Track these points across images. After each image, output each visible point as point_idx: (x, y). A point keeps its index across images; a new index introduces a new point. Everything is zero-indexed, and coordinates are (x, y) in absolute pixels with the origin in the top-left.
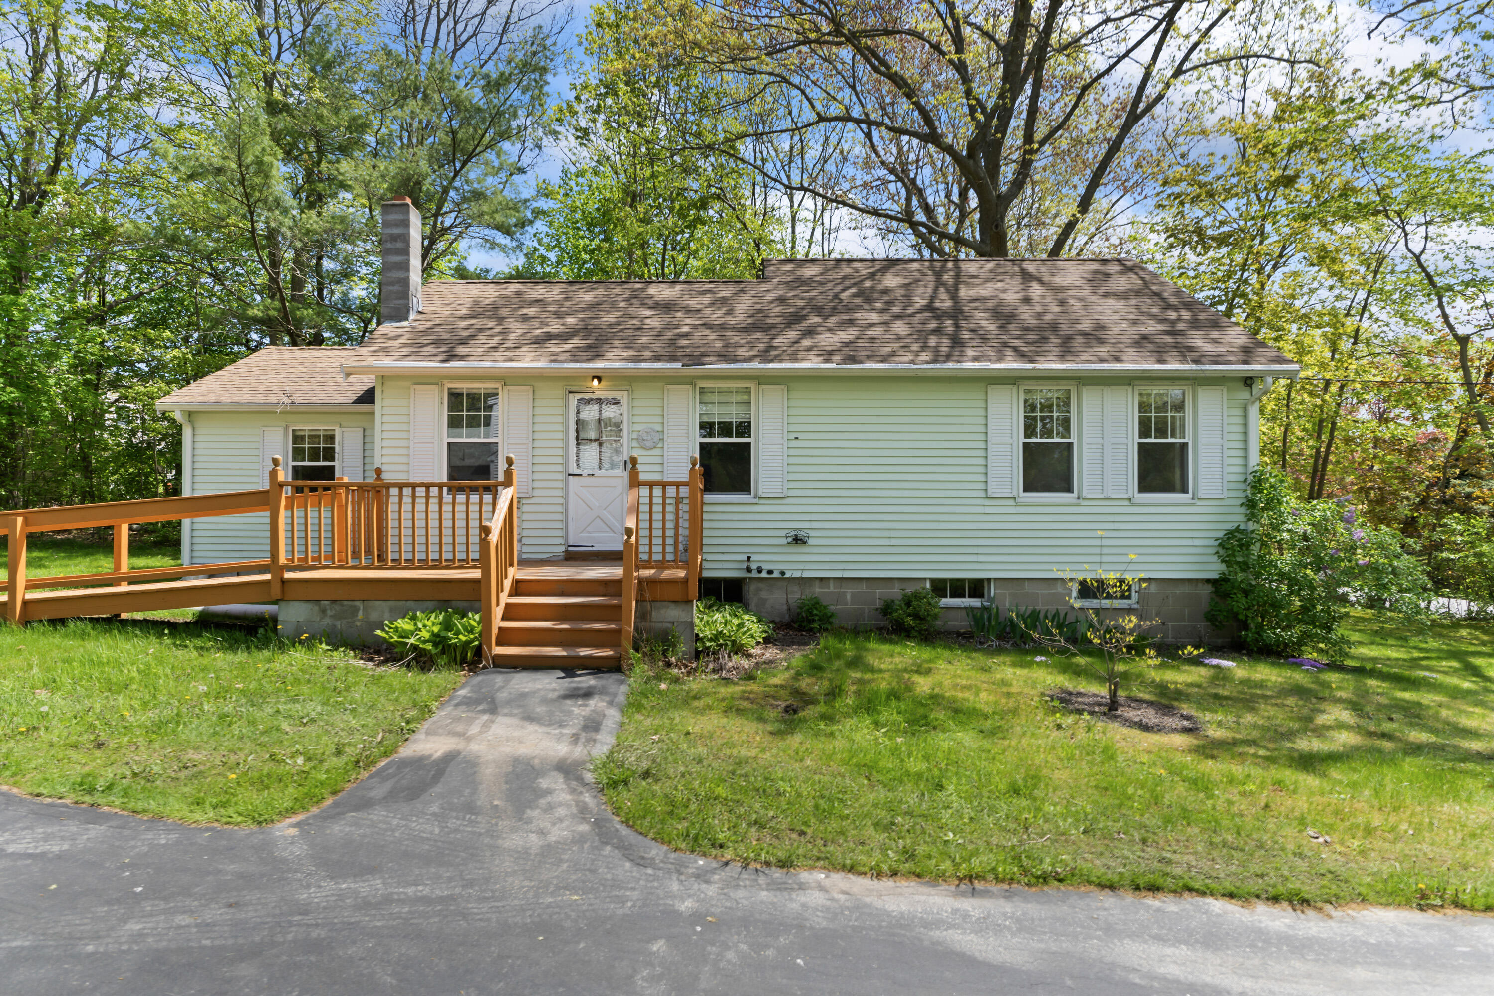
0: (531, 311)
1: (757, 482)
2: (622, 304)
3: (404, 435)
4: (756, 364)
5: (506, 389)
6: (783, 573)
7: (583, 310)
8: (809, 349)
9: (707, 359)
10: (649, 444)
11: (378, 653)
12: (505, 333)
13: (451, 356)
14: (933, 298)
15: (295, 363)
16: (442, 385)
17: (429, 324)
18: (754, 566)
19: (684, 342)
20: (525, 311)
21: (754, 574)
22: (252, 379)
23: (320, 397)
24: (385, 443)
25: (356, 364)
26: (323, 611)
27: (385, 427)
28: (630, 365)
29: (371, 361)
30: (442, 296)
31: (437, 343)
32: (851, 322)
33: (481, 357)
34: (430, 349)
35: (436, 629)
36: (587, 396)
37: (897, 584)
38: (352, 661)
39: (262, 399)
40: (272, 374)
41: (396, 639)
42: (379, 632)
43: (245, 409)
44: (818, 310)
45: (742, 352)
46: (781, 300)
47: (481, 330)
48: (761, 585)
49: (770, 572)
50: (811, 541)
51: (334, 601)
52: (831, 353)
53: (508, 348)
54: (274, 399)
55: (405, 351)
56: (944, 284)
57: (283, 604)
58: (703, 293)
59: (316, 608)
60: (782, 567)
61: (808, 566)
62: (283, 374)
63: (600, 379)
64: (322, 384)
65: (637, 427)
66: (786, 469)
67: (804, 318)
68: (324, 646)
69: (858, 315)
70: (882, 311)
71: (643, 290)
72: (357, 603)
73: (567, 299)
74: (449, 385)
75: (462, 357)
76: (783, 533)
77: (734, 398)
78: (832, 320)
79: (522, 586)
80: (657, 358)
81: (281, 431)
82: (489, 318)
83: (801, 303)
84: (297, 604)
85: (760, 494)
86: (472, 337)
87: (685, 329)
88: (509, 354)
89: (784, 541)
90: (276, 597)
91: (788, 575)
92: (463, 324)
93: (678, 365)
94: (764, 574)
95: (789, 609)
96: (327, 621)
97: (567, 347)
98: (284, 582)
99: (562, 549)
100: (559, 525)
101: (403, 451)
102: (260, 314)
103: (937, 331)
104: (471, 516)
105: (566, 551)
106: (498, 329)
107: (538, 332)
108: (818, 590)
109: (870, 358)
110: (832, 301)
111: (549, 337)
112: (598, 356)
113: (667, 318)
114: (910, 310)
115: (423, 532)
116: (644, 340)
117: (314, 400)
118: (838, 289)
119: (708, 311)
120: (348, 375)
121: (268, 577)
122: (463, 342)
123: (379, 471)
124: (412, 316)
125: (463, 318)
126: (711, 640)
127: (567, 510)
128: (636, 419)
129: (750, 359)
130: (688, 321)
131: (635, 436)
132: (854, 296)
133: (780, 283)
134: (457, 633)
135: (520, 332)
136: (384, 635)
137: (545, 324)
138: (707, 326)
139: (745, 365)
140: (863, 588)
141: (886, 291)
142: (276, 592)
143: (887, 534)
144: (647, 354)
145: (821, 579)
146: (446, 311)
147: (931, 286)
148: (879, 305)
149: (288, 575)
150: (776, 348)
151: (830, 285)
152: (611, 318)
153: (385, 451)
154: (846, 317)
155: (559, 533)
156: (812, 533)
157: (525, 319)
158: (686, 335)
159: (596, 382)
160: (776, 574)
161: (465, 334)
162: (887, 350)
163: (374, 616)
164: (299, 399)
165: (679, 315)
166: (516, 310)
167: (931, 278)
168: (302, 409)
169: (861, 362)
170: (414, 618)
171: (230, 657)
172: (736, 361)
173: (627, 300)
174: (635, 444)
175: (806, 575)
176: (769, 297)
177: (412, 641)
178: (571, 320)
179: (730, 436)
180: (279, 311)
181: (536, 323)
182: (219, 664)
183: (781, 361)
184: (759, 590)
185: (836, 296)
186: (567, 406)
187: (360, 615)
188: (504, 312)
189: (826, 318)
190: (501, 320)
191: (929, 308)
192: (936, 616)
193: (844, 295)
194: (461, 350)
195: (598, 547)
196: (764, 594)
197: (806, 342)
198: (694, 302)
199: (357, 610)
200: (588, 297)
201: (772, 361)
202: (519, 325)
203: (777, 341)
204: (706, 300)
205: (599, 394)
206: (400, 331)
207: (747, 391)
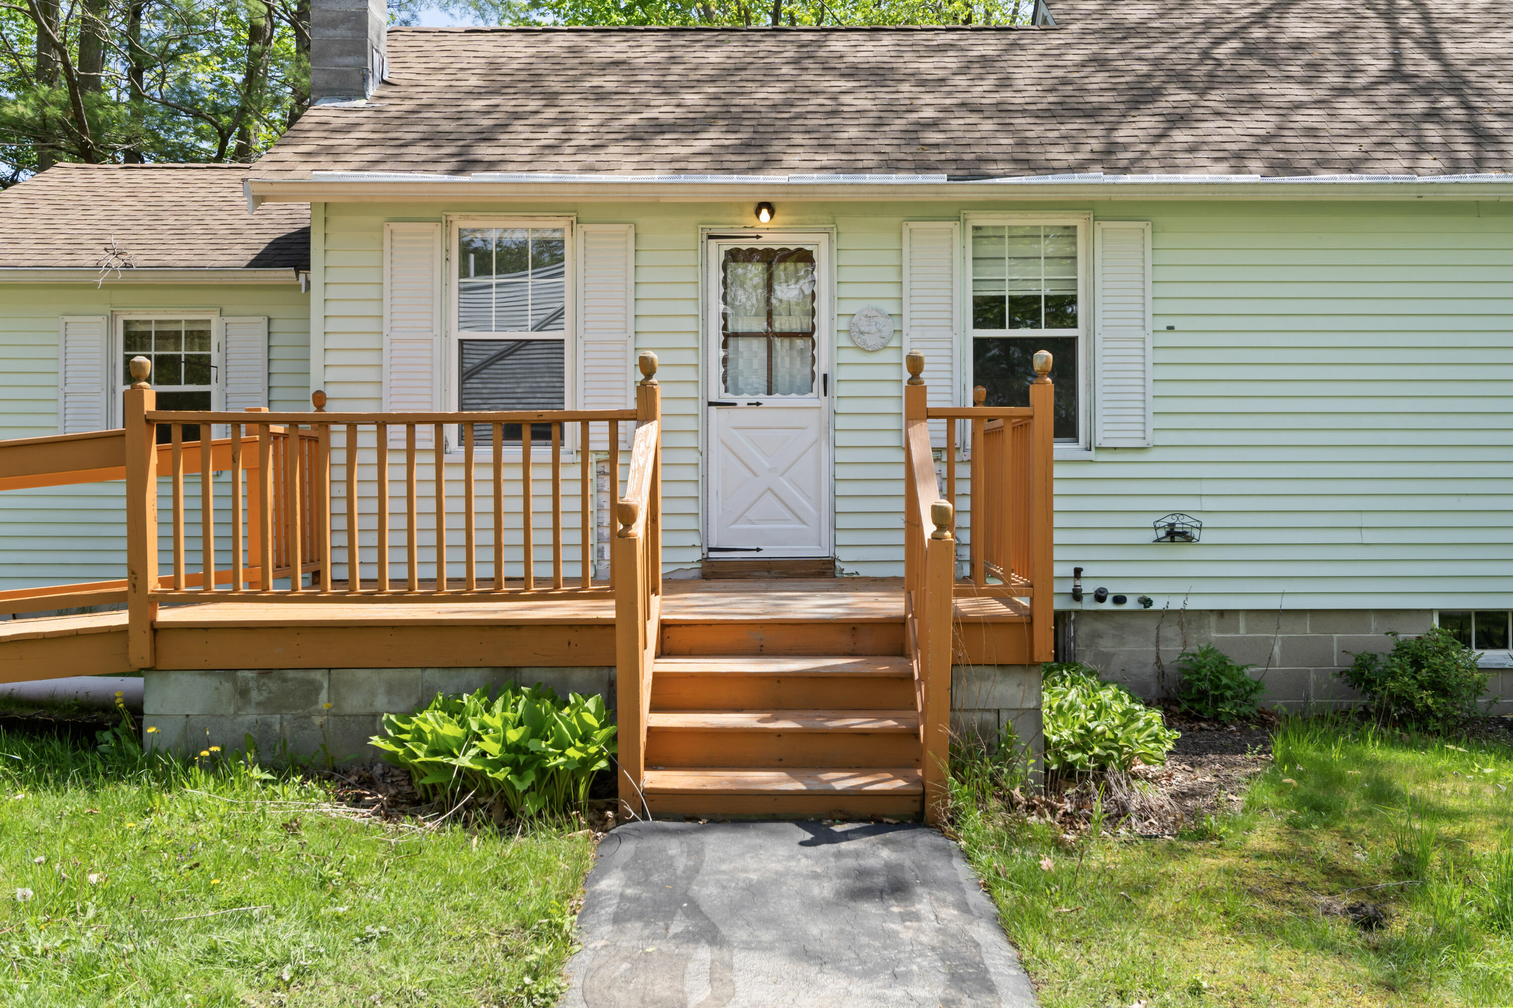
0: (609, 82)
1: (1092, 417)
2: (785, 70)
3: (371, 324)
4: (1096, 176)
5: (580, 229)
6: (1147, 602)
7: (712, 80)
8: (1192, 149)
9: (992, 168)
10: (872, 341)
11: (368, 783)
12: (565, 120)
13: (466, 165)
14: (1397, 57)
15: (120, 193)
16: (449, 223)
17: (408, 105)
18: (1089, 587)
19: (934, 137)
20: (596, 81)
21: (1089, 604)
22: (37, 224)
23: (179, 256)
24: (332, 342)
25: (276, 177)
26: (243, 693)
27: (333, 309)
28: (842, 178)
29: (303, 172)
30: (423, 55)
31: (432, 138)
32: (1255, 101)
33: (530, 164)
34: (421, 151)
35: (513, 735)
36: (744, 244)
37: (1373, 623)
38: (326, 807)
39: (64, 260)
40: (77, 214)
41: (422, 757)
42: (376, 741)
43: (30, 278)
44: (1183, 80)
45: (1059, 154)
46: (1099, 62)
47: (516, 116)
48: (1100, 626)
49: (1119, 599)
50: (1206, 537)
51: (265, 672)
52: (1239, 156)
53: (581, 149)
54: (87, 260)
55: (371, 153)
56: (1406, 33)
57: (155, 678)
58: (942, 49)
59: (227, 686)
60: (1144, 589)
61: (1197, 587)
62: (98, 213)
63: (771, 208)
64: (180, 232)
65: (847, 307)
66: (1153, 389)
67: (1157, 93)
68: (256, 773)
69: (1261, 88)
70: (1305, 82)
71: (820, 44)
72: (317, 675)
73: (673, 60)
74: (461, 223)
75: (491, 166)
76: (1149, 521)
77: (1045, 248)
78: (1216, 98)
79: (675, 635)
80: (890, 166)
81: (101, 323)
82: (528, 94)
83: (1143, 68)
84: (184, 678)
85: (1099, 441)
86: (503, 127)
87: (929, 113)
88: (588, 159)
89: (1151, 536)
90: (138, 664)
91: (1158, 604)
92: (478, 104)
93: (940, 178)
94: (1108, 605)
95: (1162, 675)
96: (251, 716)
97: (701, 145)
98: (157, 630)
99: (697, 555)
100: (691, 507)
101: (370, 358)
102: (29, 113)
103: (1433, 115)
104: (506, 489)
105: (705, 560)
106: (551, 113)
107: (632, 119)
108: (1214, 635)
109: (1323, 164)
110: (1201, 62)
111: (658, 128)
112: (767, 163)
113: (884, 95)
114: (1361, 80)
115: (403, 523)
116: (853, 132)
117: (169, 260)
118: (1203, 42)
119: (961, 81)
120: (259, 199)
121: (120, 618)
122: (486, 137)
123: (320, 399)
124: (373, 89)
125: (471, 94)
126: (1073, 748)
127: (705, 477)
128: (845, 291)
129: (1081, 167)
130: (928, 98)
131: (843, 324)
132: (1241, 54)
133: (1084, 32)
134: (561, 745)
135: (596, 119)
136: (390, 747)
137: (638, 105)
138: (967, 106)
139: (1076, 178)
140: (1305, 630)
141: (1298, 46)
142: (140, 651)
143: (1356, 520)
144: (868, 158)
145: (1221, 613)
146: (439, 82)
147: (1384, 39)
148: (1295, 70)
149: (165, 615)
150: (1125, 147)
151: (1186, 36)
152: (772, 93)
153: (331, 359)
154: (1242, 92)
155: (690, 523)
156: (1207, 521)
157: (600, 95)
158: (933, 124)
159: (765, 214)
160: (1131, 604)
161: (486, 122)
162: (1350, 151)
163: (354, 703)
164: (139, 261)
165: (905, 87)
166: (577, 79)
167: (1375, 23)
168: (147, 278)
169: (1309, 173)
170: (454, 710)
171: (49, 800)
172: (1055, 171)
173: (795, 62)
174: (844, 341)
175: (1194, 604)
176: (1074, 56)
177: (464, 761)
178: (692, 99)
179: (1036, 325)
180: (64, 108)
181: (625, 102)
182: (32, 818)
183: (1145, 170)
184: (1095, 636)
185: (1205, 54)
186: (705, 264)
187: (324, 701)
188: (554, 83)
189: (1202, 93)
190: (551, 98)
191: (1396, 73)
192: (1478, 689)
193: (1221, 52)
194: (484, 151)
195: (770, 552)
196: (1106, 645)
197: (1181, 136)
198: (927, 65)
199: (314, 690)
200: (715, 56)
201: (1126, 170)
202: (591, 106)
203: (1122, 135)
204: (951, 61)
205: (773, 240)
206: (352, 118)
207: (1070, 232)
